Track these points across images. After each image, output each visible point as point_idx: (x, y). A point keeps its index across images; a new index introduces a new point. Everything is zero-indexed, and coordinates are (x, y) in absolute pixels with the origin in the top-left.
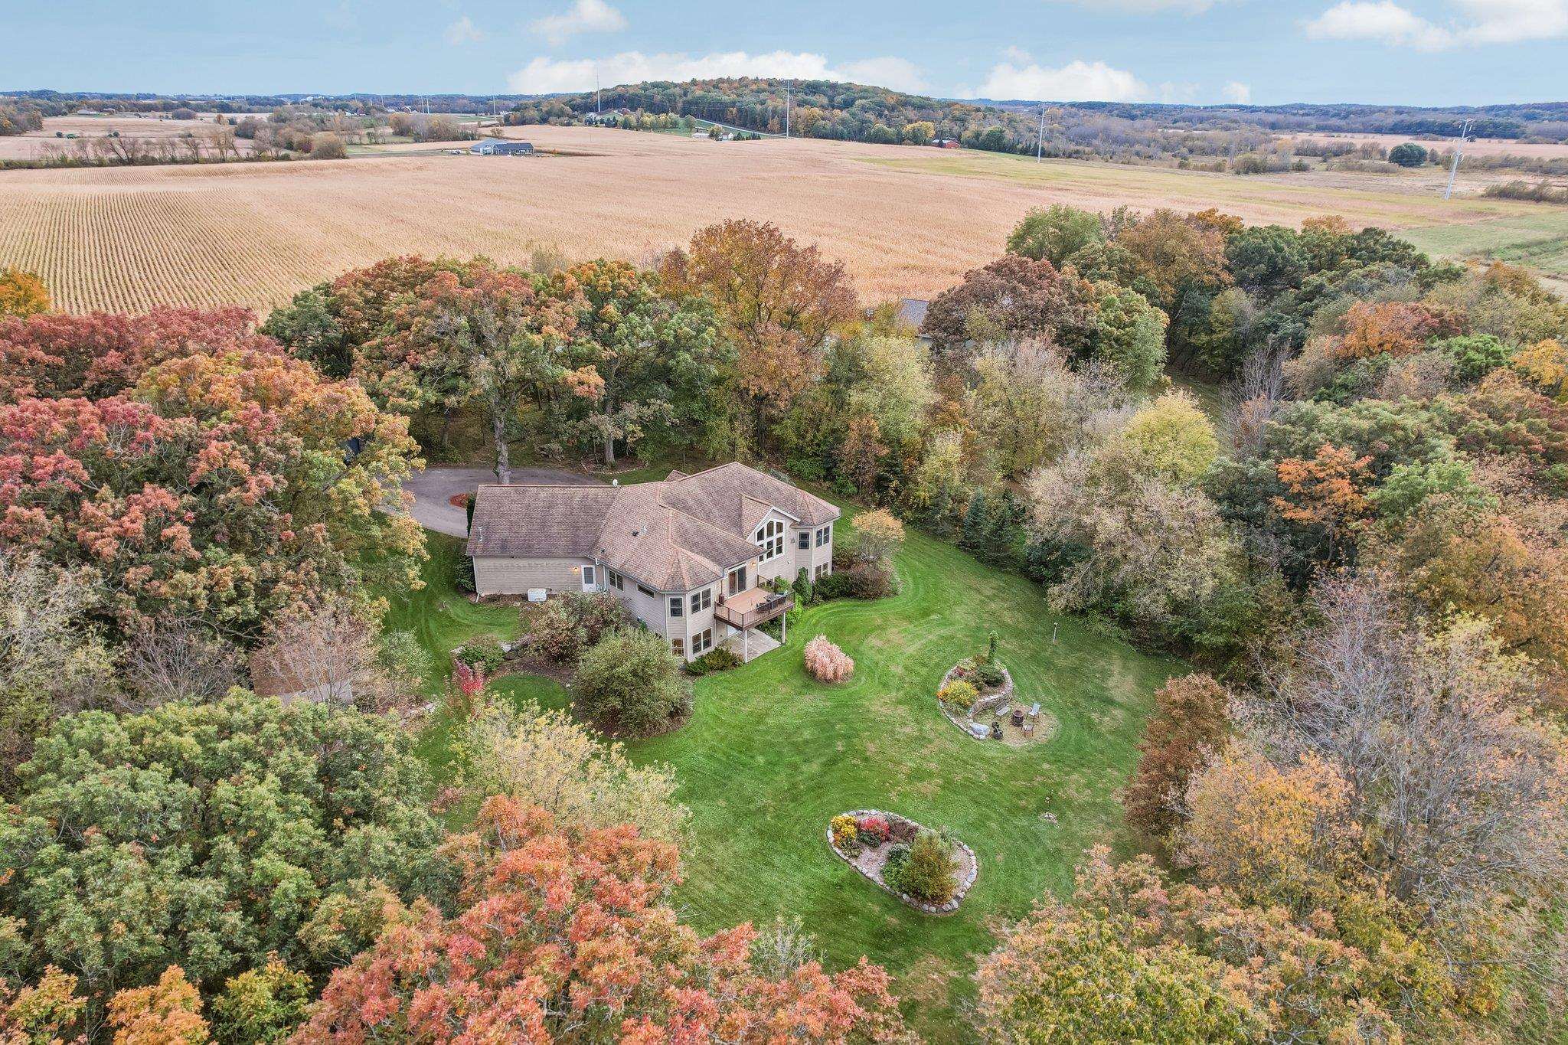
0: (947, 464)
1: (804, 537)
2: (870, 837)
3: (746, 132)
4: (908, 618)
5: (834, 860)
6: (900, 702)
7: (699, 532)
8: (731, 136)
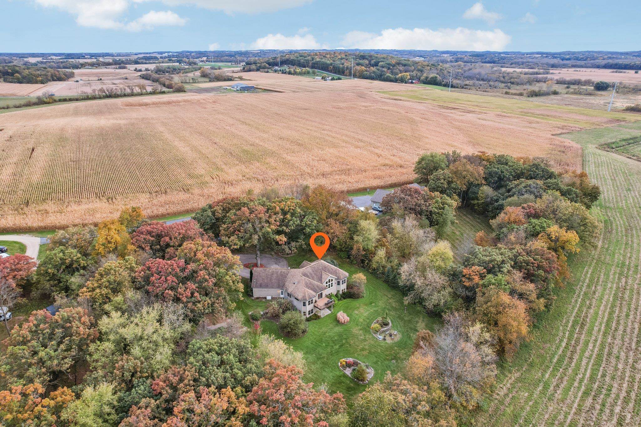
0: (381, 258)
1: (339, 282)
2: (348, 365)
3: (336, 76)
4: (366, 305)
5: (340, 370)
6: (361, 330)
7: (310, 283)
8: (330, 78)
